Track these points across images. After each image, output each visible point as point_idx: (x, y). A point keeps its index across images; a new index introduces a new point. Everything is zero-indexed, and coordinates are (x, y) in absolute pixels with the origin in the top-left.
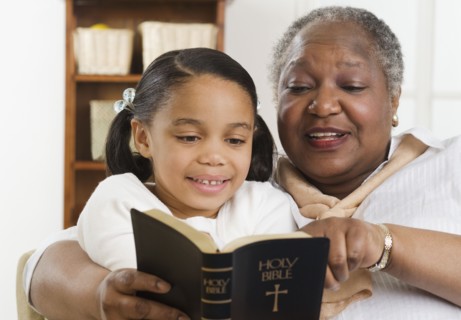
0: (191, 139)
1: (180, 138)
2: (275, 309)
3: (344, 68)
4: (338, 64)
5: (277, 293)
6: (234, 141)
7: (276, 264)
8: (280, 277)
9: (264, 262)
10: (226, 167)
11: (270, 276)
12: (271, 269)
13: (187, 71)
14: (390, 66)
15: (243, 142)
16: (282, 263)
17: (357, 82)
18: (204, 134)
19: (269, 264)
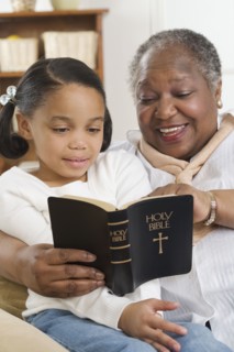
0: (63, 130)
1: (55, 130)
2: (161, 252)
3: (174, 83)
4: (170, 81)
5: (160, 239)
6: (92, 130)
7: (157, 217)
8: (161, 227)
9: (150, 216)
10: (87, 150)
11: (154, 227)
12: (155, 222)
13: (58, 80)
14: (208, 73)
15: (98, 130)
16: (162, 216)
17: (185, 90)
18: (71, 126)
19: (153, 218)
